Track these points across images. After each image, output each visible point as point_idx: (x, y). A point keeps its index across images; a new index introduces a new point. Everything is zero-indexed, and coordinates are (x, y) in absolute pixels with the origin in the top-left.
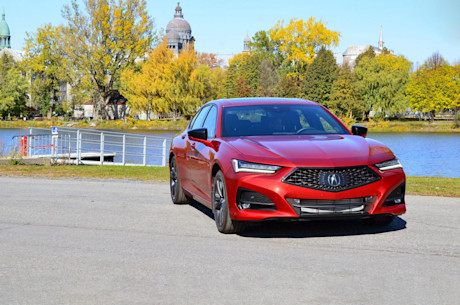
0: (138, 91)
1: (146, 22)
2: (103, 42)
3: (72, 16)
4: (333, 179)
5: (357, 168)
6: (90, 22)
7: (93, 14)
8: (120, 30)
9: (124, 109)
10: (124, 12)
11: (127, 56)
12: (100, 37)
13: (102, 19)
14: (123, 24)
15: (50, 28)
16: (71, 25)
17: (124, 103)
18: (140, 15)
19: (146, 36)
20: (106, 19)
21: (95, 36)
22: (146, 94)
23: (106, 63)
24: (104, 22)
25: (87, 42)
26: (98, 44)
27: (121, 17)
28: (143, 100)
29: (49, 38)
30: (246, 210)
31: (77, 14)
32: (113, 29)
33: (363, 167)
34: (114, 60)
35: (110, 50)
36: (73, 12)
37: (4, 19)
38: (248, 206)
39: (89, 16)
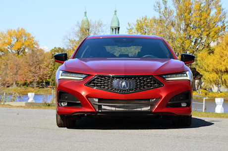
0: (210, 69)
1: (219, 13)
2: (185, 30)
3: (161, 10)
4: (123, 84)
5: (144, 77)
6: (175, 14)
7: (177, 8)
8: (198, 20)
9: (200, 83)
10: (202, 5)
11: (204, 41)
12: (183, 26)
13: (185, 11)
14: (201, 15)
15: (146, 19)
16: (160, 17)
17: (200, 79)
18: (216, 7)
19: (220, 24)
20: (188, 11)
21: (179, 25)
22: (217, 72)
23: (187, 46)
24: (186, 14)
25: (173, 30)
26: (182, 31)
27: (199, 10)
28: (214, 76)
29: (145, 27)
30: (65, 107)
31: (166, 8)
32: (193, 19)
33: (149, 76)
34: (193, 44)
35: (190, 36)
36: (163, 6)
37: (115, 14)
38: (66, 104)
39: (175, 9)
